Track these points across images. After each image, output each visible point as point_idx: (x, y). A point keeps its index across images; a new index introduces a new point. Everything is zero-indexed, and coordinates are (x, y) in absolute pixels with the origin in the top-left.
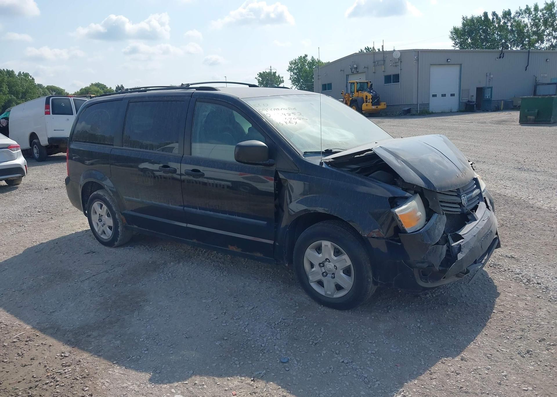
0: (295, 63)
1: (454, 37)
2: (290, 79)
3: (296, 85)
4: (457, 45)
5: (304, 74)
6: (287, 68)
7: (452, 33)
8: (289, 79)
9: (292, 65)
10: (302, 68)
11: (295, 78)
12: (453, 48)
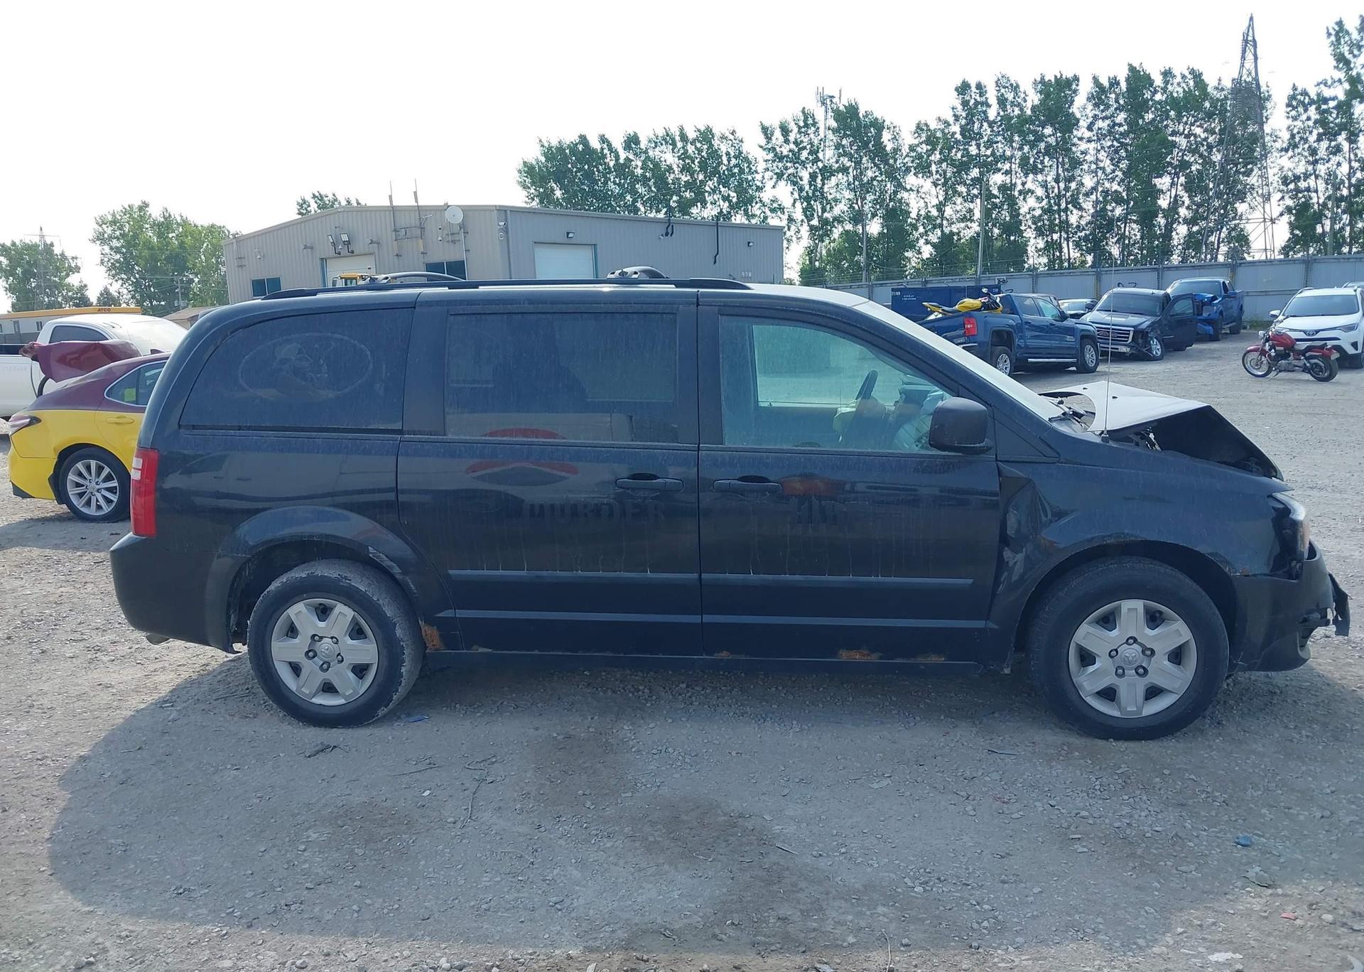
0: (114, 222)
1: (525, 181)
2: (102, 262)
3: (122, 279)
4: (533, 199)
5: (146, 253)
6: (91, 235)
7: (520, 171)
8: (99, 262)
9: (104, 226)
10: (135, 236)
11: (117, 261)
12: (524, 205)
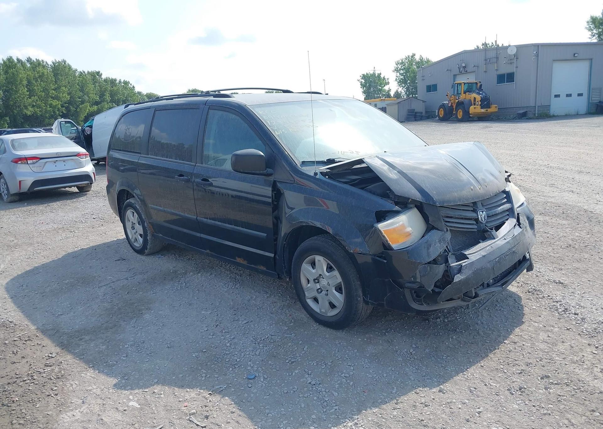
0: (402, 63)
1: (590, 27)
2: (396, 80)
3: (403, 86)
4: (594, 36)
5: (412, 75)
6: (393, 69)
7: (588, 22)
9: (398, 65)
10: (410, 68)
11: (402, 79)
12: (589, 41)
